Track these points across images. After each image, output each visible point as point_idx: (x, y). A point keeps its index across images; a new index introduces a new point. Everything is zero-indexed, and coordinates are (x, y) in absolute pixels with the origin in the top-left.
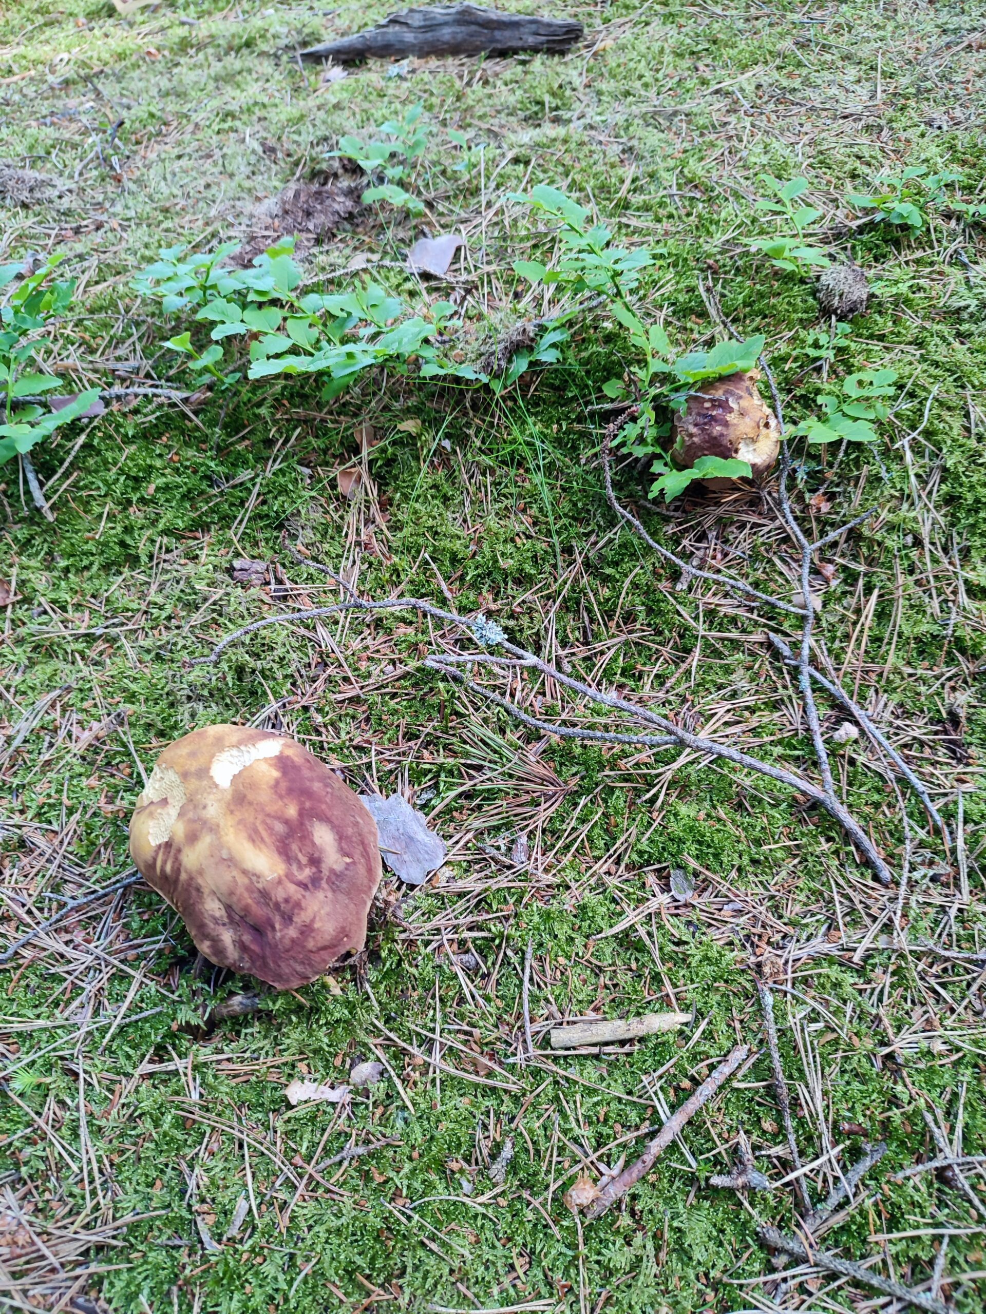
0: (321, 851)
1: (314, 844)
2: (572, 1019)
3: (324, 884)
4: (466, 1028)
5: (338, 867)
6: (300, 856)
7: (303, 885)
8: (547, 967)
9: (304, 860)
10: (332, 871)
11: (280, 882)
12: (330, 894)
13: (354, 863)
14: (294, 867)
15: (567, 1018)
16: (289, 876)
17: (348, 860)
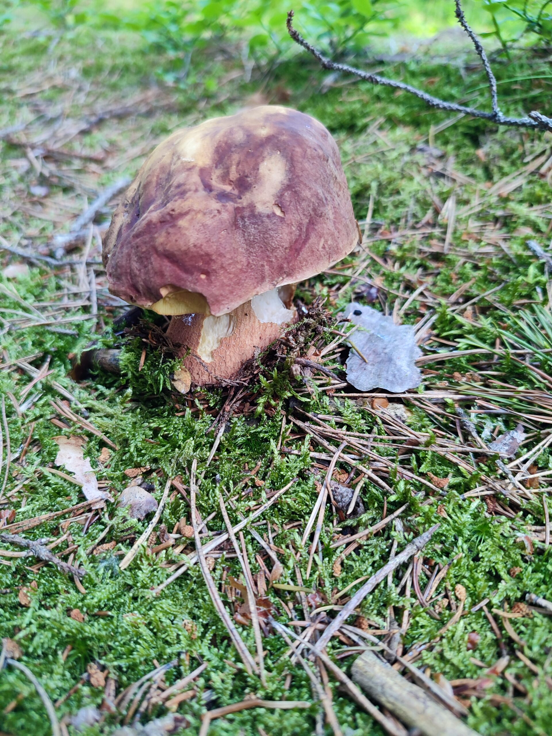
0: (258, 179)
1: (256, 168)
2: (413, 668)
3: (230, 205)
4: (273, 556)
5: (260, 208)
6: (233, 169)
7: (208, 188)
8: (434, 583)
9: (234, 175)
10: (252, 207)
11: (190, 169)
12: (225, 216)
13: (282, 219)
14: (217, 173)
15: (406, 660)
16: (204, 172)
17: (278, 212)
